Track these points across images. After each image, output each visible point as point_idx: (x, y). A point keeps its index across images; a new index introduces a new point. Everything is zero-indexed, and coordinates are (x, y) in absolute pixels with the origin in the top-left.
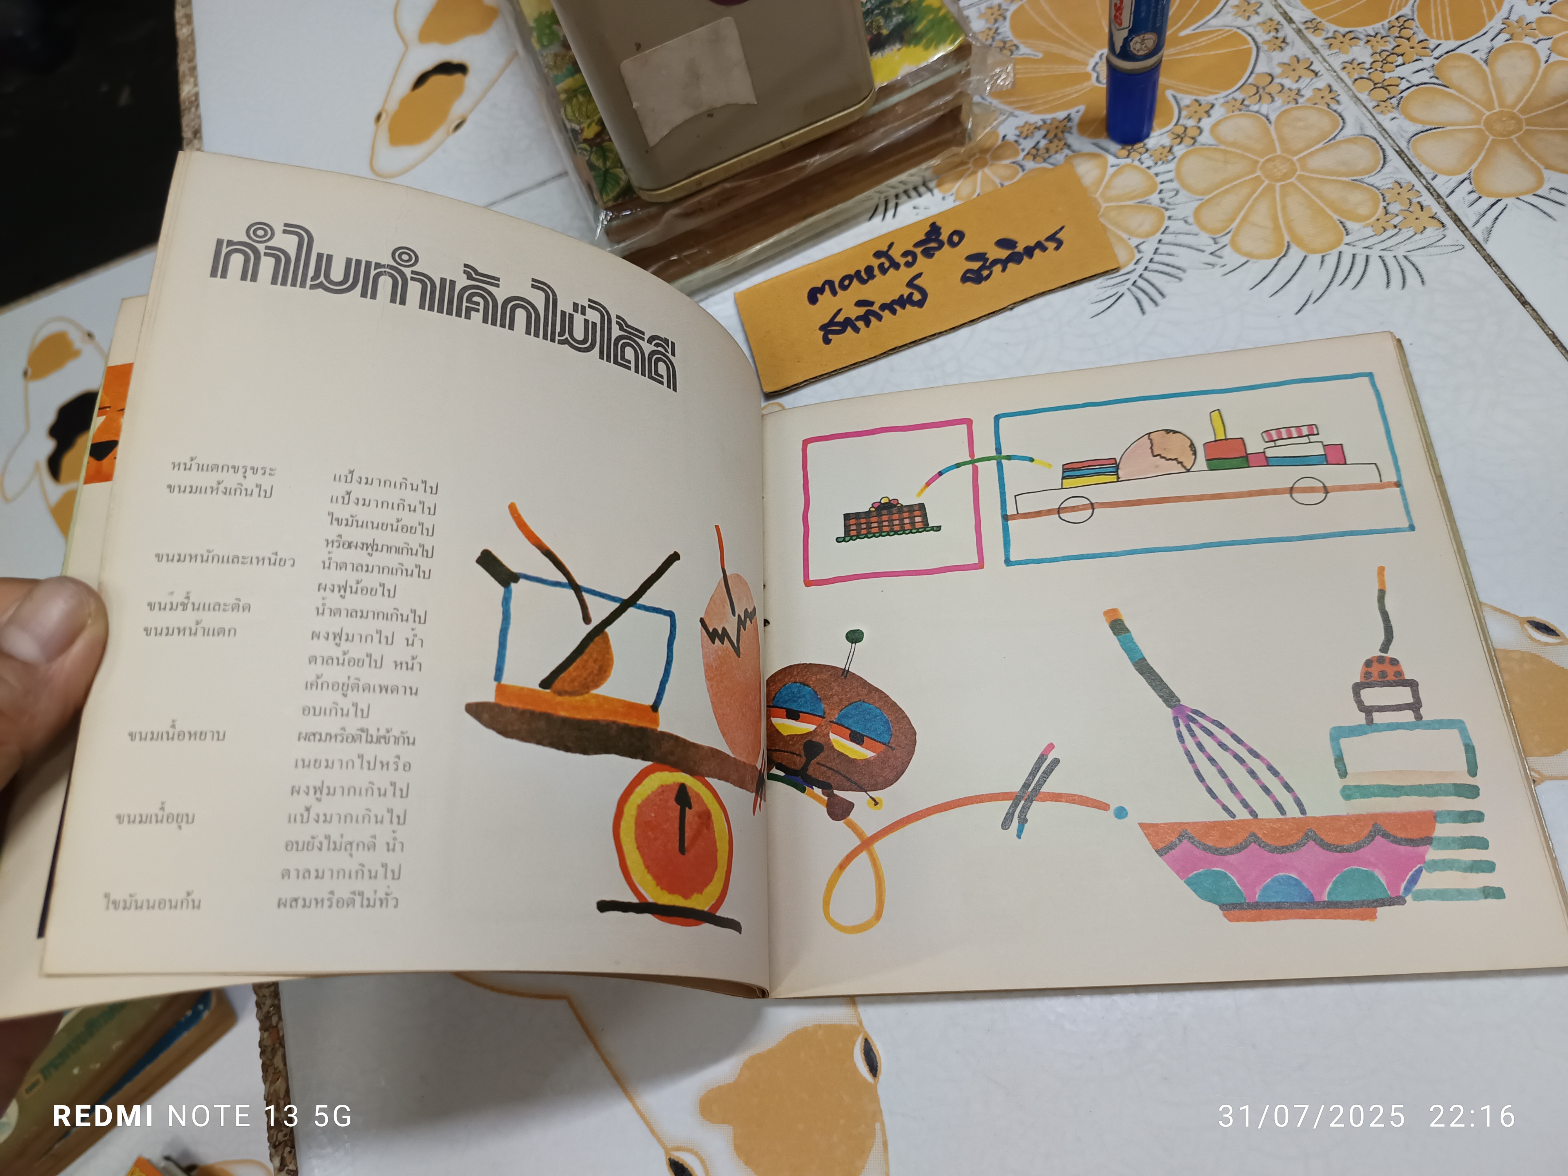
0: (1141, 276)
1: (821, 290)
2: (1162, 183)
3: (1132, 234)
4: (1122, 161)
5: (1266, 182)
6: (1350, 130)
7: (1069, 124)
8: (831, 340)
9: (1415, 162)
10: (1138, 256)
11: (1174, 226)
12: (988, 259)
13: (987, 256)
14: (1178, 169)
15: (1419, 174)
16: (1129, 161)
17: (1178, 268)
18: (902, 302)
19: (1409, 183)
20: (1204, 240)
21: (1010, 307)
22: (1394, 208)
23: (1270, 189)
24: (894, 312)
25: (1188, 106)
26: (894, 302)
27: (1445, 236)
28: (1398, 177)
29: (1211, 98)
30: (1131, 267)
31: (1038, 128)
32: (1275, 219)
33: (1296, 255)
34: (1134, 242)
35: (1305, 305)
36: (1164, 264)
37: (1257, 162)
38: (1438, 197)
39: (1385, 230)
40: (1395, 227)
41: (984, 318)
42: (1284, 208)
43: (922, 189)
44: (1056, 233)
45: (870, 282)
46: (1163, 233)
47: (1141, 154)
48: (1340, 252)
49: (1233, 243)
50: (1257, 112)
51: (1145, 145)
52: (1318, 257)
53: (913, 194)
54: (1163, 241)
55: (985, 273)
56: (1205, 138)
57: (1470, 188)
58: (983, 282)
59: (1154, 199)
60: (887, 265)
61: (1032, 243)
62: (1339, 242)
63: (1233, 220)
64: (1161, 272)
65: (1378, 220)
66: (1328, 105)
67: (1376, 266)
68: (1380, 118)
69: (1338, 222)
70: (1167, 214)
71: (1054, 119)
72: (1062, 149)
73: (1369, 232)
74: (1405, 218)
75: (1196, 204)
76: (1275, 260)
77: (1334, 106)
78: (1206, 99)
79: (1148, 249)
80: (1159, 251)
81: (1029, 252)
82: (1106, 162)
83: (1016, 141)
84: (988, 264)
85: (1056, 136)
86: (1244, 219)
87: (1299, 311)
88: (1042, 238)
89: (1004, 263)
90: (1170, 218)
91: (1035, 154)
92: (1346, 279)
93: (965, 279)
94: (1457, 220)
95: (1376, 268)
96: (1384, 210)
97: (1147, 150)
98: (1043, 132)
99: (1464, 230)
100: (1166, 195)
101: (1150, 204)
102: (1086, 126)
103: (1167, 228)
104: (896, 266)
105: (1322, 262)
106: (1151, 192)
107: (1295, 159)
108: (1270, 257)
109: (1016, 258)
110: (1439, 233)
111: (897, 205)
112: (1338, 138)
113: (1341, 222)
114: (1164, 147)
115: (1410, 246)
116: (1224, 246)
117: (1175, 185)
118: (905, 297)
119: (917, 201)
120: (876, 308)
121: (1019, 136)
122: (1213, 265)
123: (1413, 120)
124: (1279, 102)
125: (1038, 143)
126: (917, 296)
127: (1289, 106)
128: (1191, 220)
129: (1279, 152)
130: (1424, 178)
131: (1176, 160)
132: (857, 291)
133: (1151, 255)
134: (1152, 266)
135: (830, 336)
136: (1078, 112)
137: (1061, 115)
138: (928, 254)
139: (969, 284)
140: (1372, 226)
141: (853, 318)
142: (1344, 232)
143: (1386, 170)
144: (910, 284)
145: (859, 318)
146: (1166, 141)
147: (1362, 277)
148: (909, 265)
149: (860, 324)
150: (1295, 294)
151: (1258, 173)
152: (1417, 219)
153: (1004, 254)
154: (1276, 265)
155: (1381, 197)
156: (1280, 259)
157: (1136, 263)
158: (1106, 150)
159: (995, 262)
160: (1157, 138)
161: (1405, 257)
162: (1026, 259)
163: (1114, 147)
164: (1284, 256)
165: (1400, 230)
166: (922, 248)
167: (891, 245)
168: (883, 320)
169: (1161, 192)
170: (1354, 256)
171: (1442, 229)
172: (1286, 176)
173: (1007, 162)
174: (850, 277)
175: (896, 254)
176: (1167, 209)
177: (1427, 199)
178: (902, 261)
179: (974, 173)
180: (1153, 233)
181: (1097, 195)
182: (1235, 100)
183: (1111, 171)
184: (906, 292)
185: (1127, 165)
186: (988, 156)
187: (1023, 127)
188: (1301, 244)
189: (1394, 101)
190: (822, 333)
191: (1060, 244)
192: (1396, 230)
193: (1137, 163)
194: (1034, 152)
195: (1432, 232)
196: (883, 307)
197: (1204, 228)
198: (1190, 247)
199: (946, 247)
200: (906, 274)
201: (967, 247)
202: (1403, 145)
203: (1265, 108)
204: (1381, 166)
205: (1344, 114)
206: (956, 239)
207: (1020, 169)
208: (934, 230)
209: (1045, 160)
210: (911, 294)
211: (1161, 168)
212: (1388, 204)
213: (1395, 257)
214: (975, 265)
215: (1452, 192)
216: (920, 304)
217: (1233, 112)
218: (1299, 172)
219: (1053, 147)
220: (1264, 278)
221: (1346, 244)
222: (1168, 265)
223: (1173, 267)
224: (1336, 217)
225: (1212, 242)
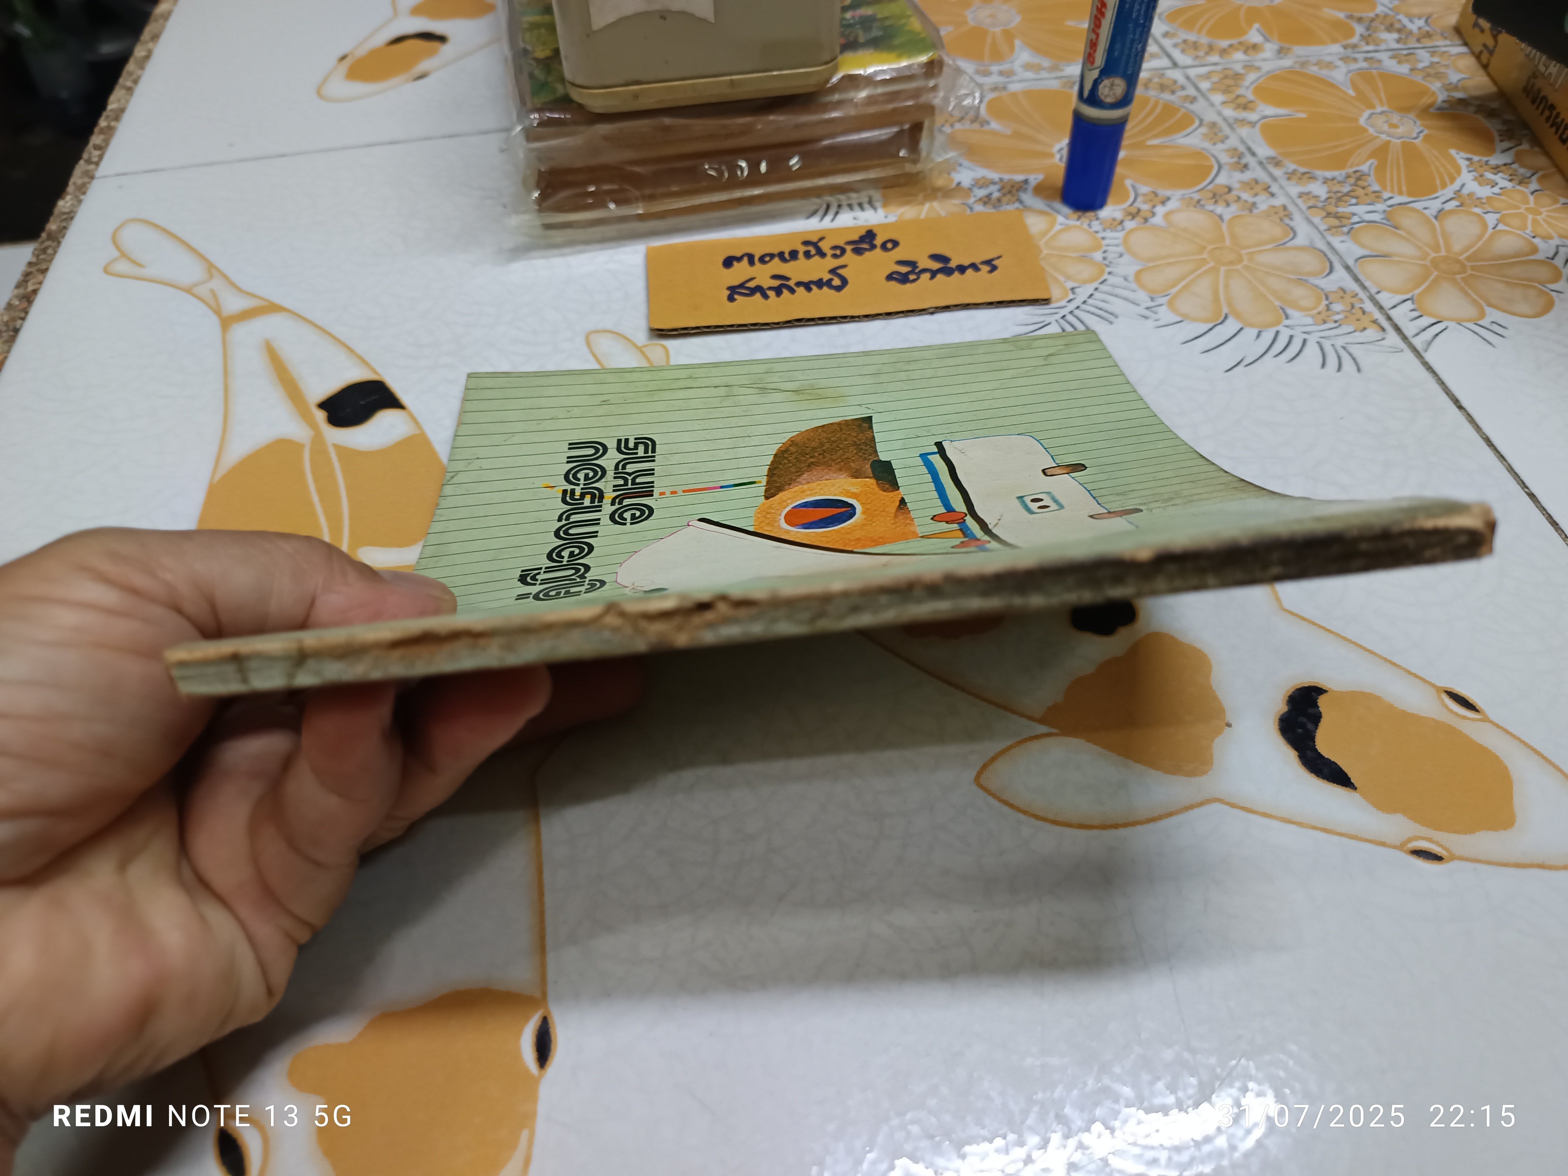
0: (1071, 312)
1: (739, 259)
2: (1108, 245)
3: (1068, 278)
4: (1072, 223)
5: (1211, 264)
6: (1300, 241)
7: (1025, 186)
8: (736, 300)
9: (1361, 277)
10: (1071, 296)
11: (1112, 280)
12: (917, 267)
13: (917, 265)
14: (1126, 239)
15: (1364, 287)
16: (1078, 223)
17: (1111, 314)
18: (820, 284)
19: (1353, 291)
20: (1142, 296)
21: (931, 310)
22: (1337, 307)
23: (1215, 270)
24: (809, 289)
25: (1145, 195)
26: (811, 282)
27: (1383, 339)
28: (1343, 285)
29: (1168, 193)
30: (1063, 303)
31: (993, 183)
32: (1216, 293)
33: (1231, 326)
34: (1070, 284)
35: (1235, 366)
36: (1097, 307)
37: (1205, 248)
38: (1381, 308)
39: (1325, 322)
40: (1336, 322)
41: (901, 315)
42: (1227, 286)
43: (866, 206)
44: (993, 260)
45: (792, 263)
46: (1101, 283)
47: (1091, 221)
48: (1277, 332)
49: (1171, 305)
50: (1211, 211)
51: (1096, 215)
52: (1255, 332)
53: (856, 208)
54: (1099, 290)
55: (912, 277)
56: (1158, 220)
57: (1412, 307)
58: (908, 285)
59: (1098, 256)
60: (813, 252)
61: (966, 263)
62: (1278, 323)
63: (1173, 286)
64: (1093, 314)
65: (1319, 313)
66: (1281, 220)
67: (1312, 350)
68: (1330, 239)
69: (1279, 308)
70: (1108, 270)
71: (1010, 180)
72: (1014, 203)
73: (1309, 321)
74: (1346, 317)
75: (1137, 268)
76: (1210, 325)
77: (1287, 221)
78: (1163, 193)
79: (1083, 293)
80: (1093, 297)
81: (962, 269)
82: (1055, 220)
83: (970, 189)
84: (917, 271)
85: (1010, 192)
86: (1185, 287)
87: (1229, 370)
88: (977, 260)
89: (934, 274)
90: (1110, 273)
91: (986, 200)
92: (1280, 353)
93: (890, 277)
94: (1398, 329)
95: (1312, 351)
96: (1326, 308)
97: (1097, 219)
98: (997, 187)
99: (1405, 338)
100: (1111, 256)
101: (1092, 259)
102: (1040, 190)
103: (1105, 280)
104: (822, 255)
105: (1258, 336)
106: (1096, 248)
107: (1243, 252)
108: (1206, 321)
109: (948, 271)
110: (1380, 335)
111: (837, 213)
112: (1288, 245)
113: (1282, 309)
114: (1114, 220)
115: (1348, 339)
116: (1161, 305)
117: (1120, 249)
118: (824, 280)
119: (858, 213)
120: (791, 283)
121: (973, 185)
122: (1146, 318)
123: (1363, 246)
124: (1234, 208)
125: (991, 194)
126: (837, 282)
127: (1243, 213)
128: (1131, 278)
129: (1228, 242)
130: (1368, 291)
131: (1124, 232)
132: (776, 267)
133: (1084, 298)
134: (1084, 307)
135: (736, 297)
136: (1036, 179)
137: (1019, 177)
138: (858, 251)
139: (893, 284)
140: (1313, 317)
141: (765, 286)
142: (1284, 317)
143: (1332, 277)
144: (833, 271)
145: (770, 288)
146: (1119, 215)
147: (1297, 355)
148: (835, 256)
149: (771, 294)
150: (1227, 355)
151: (1205, 256)
152: (1358, 320)
153: (936, 266)
154: (1211, 329)
155: (1324, 297)
156: (1215, 326)
157: (1070, 301)
158: (1058, 212)
159: (924, 271)
160: (1108, 212)
161: (1344, 348)
162: (956, 274)
163: (1066, 210)
164: (1220, 324)
165: (1340, 325)
166: (853, 247)
167: (822, 239)
168: (796, 294)
169: (1105, 252)
170: (1291, 337)
171: (1382, 333)
172: (1231, 263)
173: (957, 201)
174: (772, 256)
175: (825, 246)
176: (1108, 266)
177: (1369, 306)
178: (830, 253)
179: (922, 203)
180: (1091, 281)
181: (1042, 243)
182: (1191, 198)
183: (1058, 227)
184: (826, 277)
185: (1075, 227)
186: (939, 194)
187: (979, 180)
188: (1238, 316)
189: (1345, 229)
190: (728, 292)
191: (994, 268)
192: (1336, 325)
193: (1085, 226)
194: (986, 199)
195: (1372, 333)
196: (799, 284)
197: (1143, 287)
198: (1126, 299)
199: (878, 250)
200: (830, 262)
201: (899, 254)
202: (1351, 262)
203: (1220, 209)
204: (1326, 273)
205: (1297, 229)
206: (889, 245)
207: (968, 210)
208: (869, 236)
209: (994, 207)
210: (831, 280)
211: (1108, 234)
212: (1331, 303)
213: (1332, 345)
214: (904, 269)
215: (1394, 307)
216: (839, 289)
217: (1188, 207)
218: (1245, 262)
219: (1005, 199)
220: (1197, 338)
221: (1285, 326)
222: (1100, 309)
223: (1106, 311)
224: (1277, 303)
225: (1148, 299)
